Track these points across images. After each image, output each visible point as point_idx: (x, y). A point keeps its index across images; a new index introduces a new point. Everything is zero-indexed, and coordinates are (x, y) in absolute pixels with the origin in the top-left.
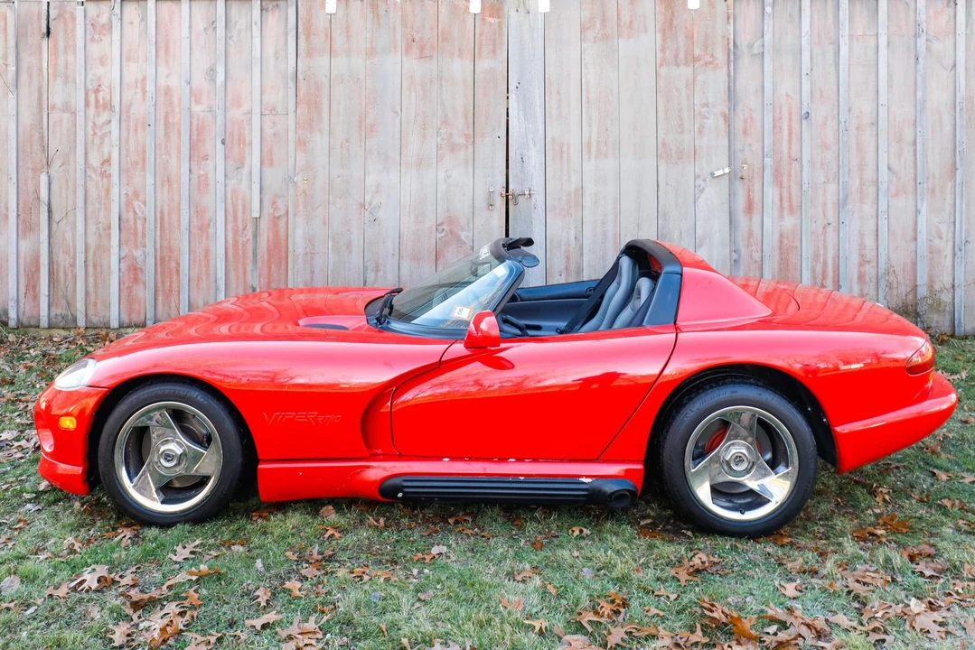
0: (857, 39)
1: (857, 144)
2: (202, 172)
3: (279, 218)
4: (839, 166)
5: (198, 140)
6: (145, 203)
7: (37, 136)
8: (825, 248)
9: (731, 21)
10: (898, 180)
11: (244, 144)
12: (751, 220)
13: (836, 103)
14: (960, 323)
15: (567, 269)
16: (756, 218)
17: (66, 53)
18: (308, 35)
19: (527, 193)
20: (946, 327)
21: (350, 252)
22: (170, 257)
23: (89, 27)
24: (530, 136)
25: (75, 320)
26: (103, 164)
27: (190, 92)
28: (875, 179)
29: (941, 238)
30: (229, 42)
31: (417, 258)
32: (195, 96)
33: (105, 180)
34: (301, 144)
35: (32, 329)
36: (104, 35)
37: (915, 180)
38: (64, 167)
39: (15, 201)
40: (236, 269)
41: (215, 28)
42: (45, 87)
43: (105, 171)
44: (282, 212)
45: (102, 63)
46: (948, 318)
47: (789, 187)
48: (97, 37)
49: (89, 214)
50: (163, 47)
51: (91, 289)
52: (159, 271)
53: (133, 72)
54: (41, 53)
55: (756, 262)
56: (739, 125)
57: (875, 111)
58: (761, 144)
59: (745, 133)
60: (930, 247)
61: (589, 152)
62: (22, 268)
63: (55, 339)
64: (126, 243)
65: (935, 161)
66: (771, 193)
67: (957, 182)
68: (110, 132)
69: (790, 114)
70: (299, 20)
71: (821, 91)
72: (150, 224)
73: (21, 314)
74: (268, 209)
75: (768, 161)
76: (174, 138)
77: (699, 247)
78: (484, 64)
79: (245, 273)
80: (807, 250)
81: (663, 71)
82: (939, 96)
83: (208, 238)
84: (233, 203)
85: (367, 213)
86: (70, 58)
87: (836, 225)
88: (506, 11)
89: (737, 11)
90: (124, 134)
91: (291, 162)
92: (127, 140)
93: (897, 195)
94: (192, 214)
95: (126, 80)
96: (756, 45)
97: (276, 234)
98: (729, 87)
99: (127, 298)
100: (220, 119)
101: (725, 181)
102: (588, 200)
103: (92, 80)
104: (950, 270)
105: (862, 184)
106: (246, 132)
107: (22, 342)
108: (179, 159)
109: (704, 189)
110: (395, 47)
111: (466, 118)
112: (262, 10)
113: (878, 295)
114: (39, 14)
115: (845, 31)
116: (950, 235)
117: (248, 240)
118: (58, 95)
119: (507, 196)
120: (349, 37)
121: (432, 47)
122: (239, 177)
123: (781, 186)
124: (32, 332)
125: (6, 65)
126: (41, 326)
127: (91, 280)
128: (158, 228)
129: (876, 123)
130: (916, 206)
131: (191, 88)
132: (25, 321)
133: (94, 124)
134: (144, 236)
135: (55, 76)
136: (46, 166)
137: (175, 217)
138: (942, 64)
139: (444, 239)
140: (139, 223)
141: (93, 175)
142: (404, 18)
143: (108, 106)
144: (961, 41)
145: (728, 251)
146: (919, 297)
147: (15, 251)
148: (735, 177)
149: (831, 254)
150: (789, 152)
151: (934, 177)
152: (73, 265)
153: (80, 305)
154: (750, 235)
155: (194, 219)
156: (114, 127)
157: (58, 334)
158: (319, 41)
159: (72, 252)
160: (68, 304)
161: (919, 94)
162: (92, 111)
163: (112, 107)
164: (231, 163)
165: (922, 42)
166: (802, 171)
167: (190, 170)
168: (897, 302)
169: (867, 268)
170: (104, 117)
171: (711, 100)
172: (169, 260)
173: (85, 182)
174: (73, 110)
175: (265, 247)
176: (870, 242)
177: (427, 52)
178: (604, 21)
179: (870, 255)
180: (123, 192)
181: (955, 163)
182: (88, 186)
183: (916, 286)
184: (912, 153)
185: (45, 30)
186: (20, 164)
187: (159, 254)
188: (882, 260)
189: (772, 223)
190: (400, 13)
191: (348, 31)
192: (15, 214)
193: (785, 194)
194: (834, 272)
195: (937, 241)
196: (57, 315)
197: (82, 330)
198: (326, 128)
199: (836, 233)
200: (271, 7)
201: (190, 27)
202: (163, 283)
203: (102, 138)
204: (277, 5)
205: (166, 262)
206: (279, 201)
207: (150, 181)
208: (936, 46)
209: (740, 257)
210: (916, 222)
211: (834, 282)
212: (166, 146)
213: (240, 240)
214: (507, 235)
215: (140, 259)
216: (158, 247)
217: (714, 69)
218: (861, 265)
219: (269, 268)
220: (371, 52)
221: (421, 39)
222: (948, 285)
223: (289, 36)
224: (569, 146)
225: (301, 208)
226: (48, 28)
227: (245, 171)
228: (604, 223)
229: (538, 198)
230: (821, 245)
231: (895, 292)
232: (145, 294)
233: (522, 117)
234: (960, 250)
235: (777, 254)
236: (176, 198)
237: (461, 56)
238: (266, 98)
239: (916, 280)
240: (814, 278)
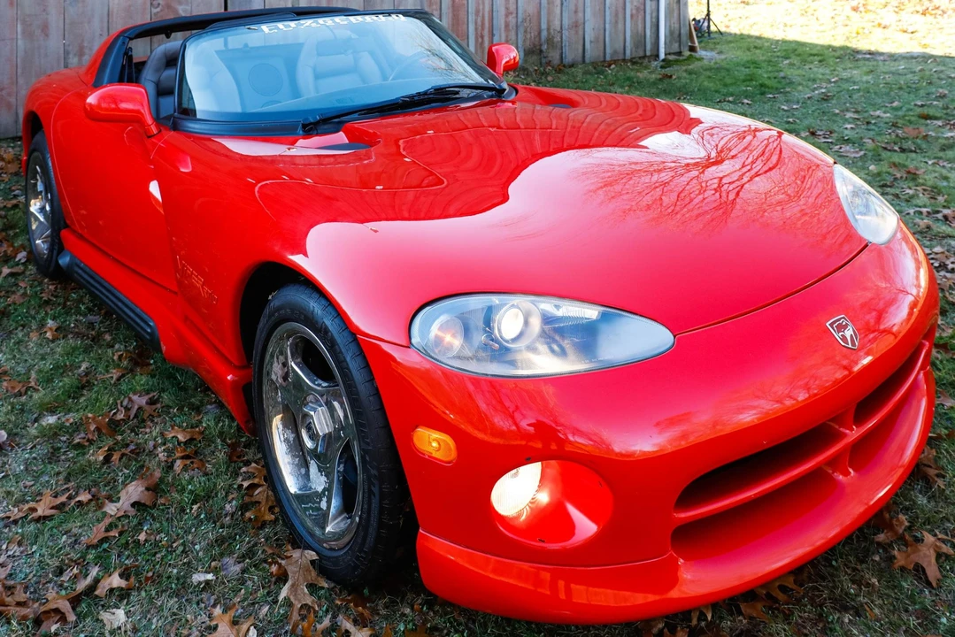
8: (483, 3)
14: (565, 56)
20: (556, 61)
21: (47, 35)
46: (558, 52)
80: (472, 9)
104: (559, 17)
113: (517, 39)
146: (542, 40)
149: (487, 8)
168: (529, 44)
169: (510, 18)
179: (512, 7)
183: (540, 31)
188: (520, 11)
194: (489, 23)
214: (226, 8)
218: (507, 16)
222: (559, 29)
230: (480, 1)
235: (451, 9)
239: (540, 23)
240: (476, 29)
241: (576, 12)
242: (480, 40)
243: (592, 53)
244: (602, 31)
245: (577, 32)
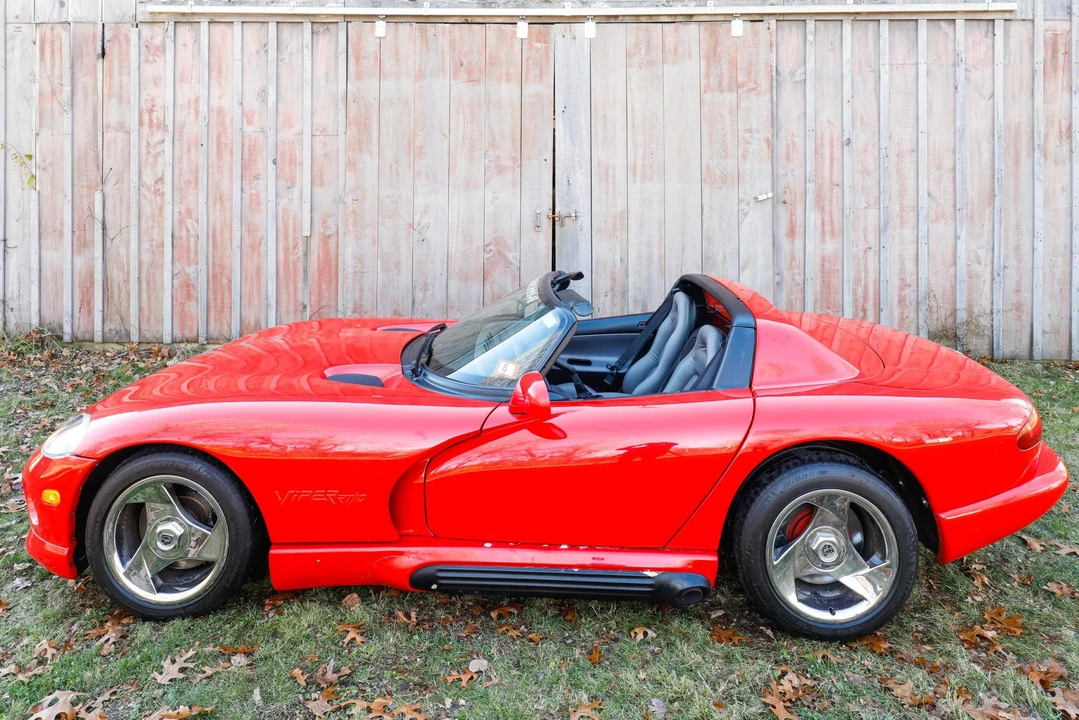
0: (897, 68)
1: (898, 170)
2: (254, 192)
3: (329, 237)
4: (880, 192)
5: (250, 160)
6: (197, 221)
7: (92, 153)
8: (866, 271)
9: (774, 48)
10: (938, 206)
11: (295, 163)
12: (793, 243)
13: (877, 130)
14: (998, 346)
15: (612, 289)
16: (798, 242)
17: (120, 74)
18: (358, 59)
19: (573, 215)
20: (984, 350)
21: (399, 271)
22: (221, 274)
23: (143, 49)
24: (577, 159)
25: (128, 335)
26: (156, 182)
27: (243, 113)
28: (915, 205)
29: (980, 263)
30: (281, 64)
31: (464, 278)
32: (248, 117)
33: (158, 198)
34: (351, 164)
35: (88, 344)
36: (158, 56)
37: (955, 205)
38: (118, 185)
39: (70, 217)
40: (287, 287)
41: (266, 51)
42: (100, 107)
43: (159, 190)
44: (332, 231)
45: (156, 85)
46: (987, 341)
47: (831, 212)
48: (151, 58)
49: (142, 233)
50: (215, 68)
51: (145, 304)
52: (211, 288)
53: (186, 92)
54: (95, 74)
55: (798, 284)
56: (781, 151)
57: (915, 137)
58: (802, 169)
59: (788, 158)
60: (969, 272)
61: (635, 175)
62: (76, 284)
63: (108, 354)
64: (179, 260)
65: (974, 187)
66: (813, 217)
67: (996, 208)
68: (163, 151)
69: (832, 140)
70: (349, 46)
71: (862, 119)
72: (203, 241)
73: (76, 328)
74: (318, 228)
75: (811, 186)
76: (226, 157)
77: (743, 270)
78: (531, 89)
79: (295, 289)
80: (849, 273)
81: (707, 97)
82: (978, 125)
83: (259, 256)
84: (284, 223)
85: (416, 233)
86: (125, 78)
87: (877, 249)
88: (552, 36)
89: (779, 39)
90: (177, 153)
91: (341, 181)
92: (180, 160)
93: (936, 221)
94: (244, 232)
95: (180, 101)
96: (798, 73)
97: (327, 252)
98: (772, 113)
99: (180, 314)
100: (271, 140)
101: (768, 206)
102: (633, 224)
103: (146, 100)
104: (988, 295)
105: (902, 209)
106: (298, 153)
107: (75, 357)
108: (231, 178)
109: (747, 213)
110: (443, 71)
111: (514, 141)
112: (312, 33)
113: (917, 317)
114: (94, 36)
115: (885, 59)
116: (989, 261)
117: (299, 258)
118: (112, 116)
119: (554, 218)
120: (398, 60)
121: (480, 71)
122: (290, 196)
123: (822, 210)
124: (87, 346)
125: (62, 85)
126: (95, 340)
127: (145, 295)
128: (211, 247)
129: (916, 150)
130: (956, 231)
131: (243, 108)
132: (80, 336)
133: (148, 143)
134: (196, 253)
135: (110, 96)
136: (100, 183)
137: (226, 235)
138: (981, 94)
139: (492, 259)
140: (192, 240)
141: (147, 194)
142: (452, 43)
143: (162, 126)
144: (999, 70)
145: (771, 273)
146: (958, 322)
147: (70, 267)
148: (778, 201)
149: (872, 277)
150: (831, 178)
151: (973, 204)
152: (127, 281)
153: (133, 321)
154: (793, 258)
155: (246, 237)
156: (168, 146)
157: (113, 349)
158: (369, 64)
159: (126, 268)
160: (122, 319)
161: (958, 123)
162: (146, 130)
163: (165, 126)
164: (282, 183)
165: (960, 71)
166: (843, 196)
167: (242, 189)
168: (935, 326)
169: (907, 291)
170: (158, 137)
171: (754, 126)
172: (221, 279)
173: (139, 200)
174: (127, 129)
175: (316, 265)
176: (910, 266)
177: (475, 76)
178: (649, 47)
179: (910, 279)
180: (176, 210)
181: (994, 190)
182: (142, 203)
183: (956, 310)
184: (951, 179)
185: (100, 52)
186: (75, 182)
187: (211, 271)
188: (923, 284)
189: (814, 247)
190: (448, 38)
191: (397, 55)
192: (70, 230)
193: (827, 218)
194: (875, 295)
195: (976, 267)
196: (111, 330)
197: (135, 345)
198: (375, 148)
199: (877, 257)
200: (322, 30)
201: (242, 49)
202: (215, 299)
203: (156, 157)
204: (328, 29)
205: (217, 279)
206: (329, 220)
207: (202, 199)
208: (975, 76)
209: (782, 278)
210: (955, 247)
211: (875, 304)
212: (219, 166)
213: (291, 258)
214: (554, 269)
215: (192, 276)
216: (211, 264)
217: (759, 94)
218: (902, 288)
219: (320, 285)
220: (420, 76)
221: (469, 63)
222: (988, 311)
223: (340, 60)
224: (614, 169)
225: (350, 227)
226: (103, 49)
227: (296, 191)
228: (649, 245)
229: (585, 220)
230: (862, 268)
231: (935, 316)
232: (197, 309)
233: (567, 139)
234: (999, 275)
235: (819, 276)
236: (228, 215)
237: (508, 80)
238: (317, 120)
239: (955, 304)
240: (855, 301)
241: (1018, 291)
242: (861, 314)
243: (1045, 346)
244: (1066, 321)
245: (1019, 318)
